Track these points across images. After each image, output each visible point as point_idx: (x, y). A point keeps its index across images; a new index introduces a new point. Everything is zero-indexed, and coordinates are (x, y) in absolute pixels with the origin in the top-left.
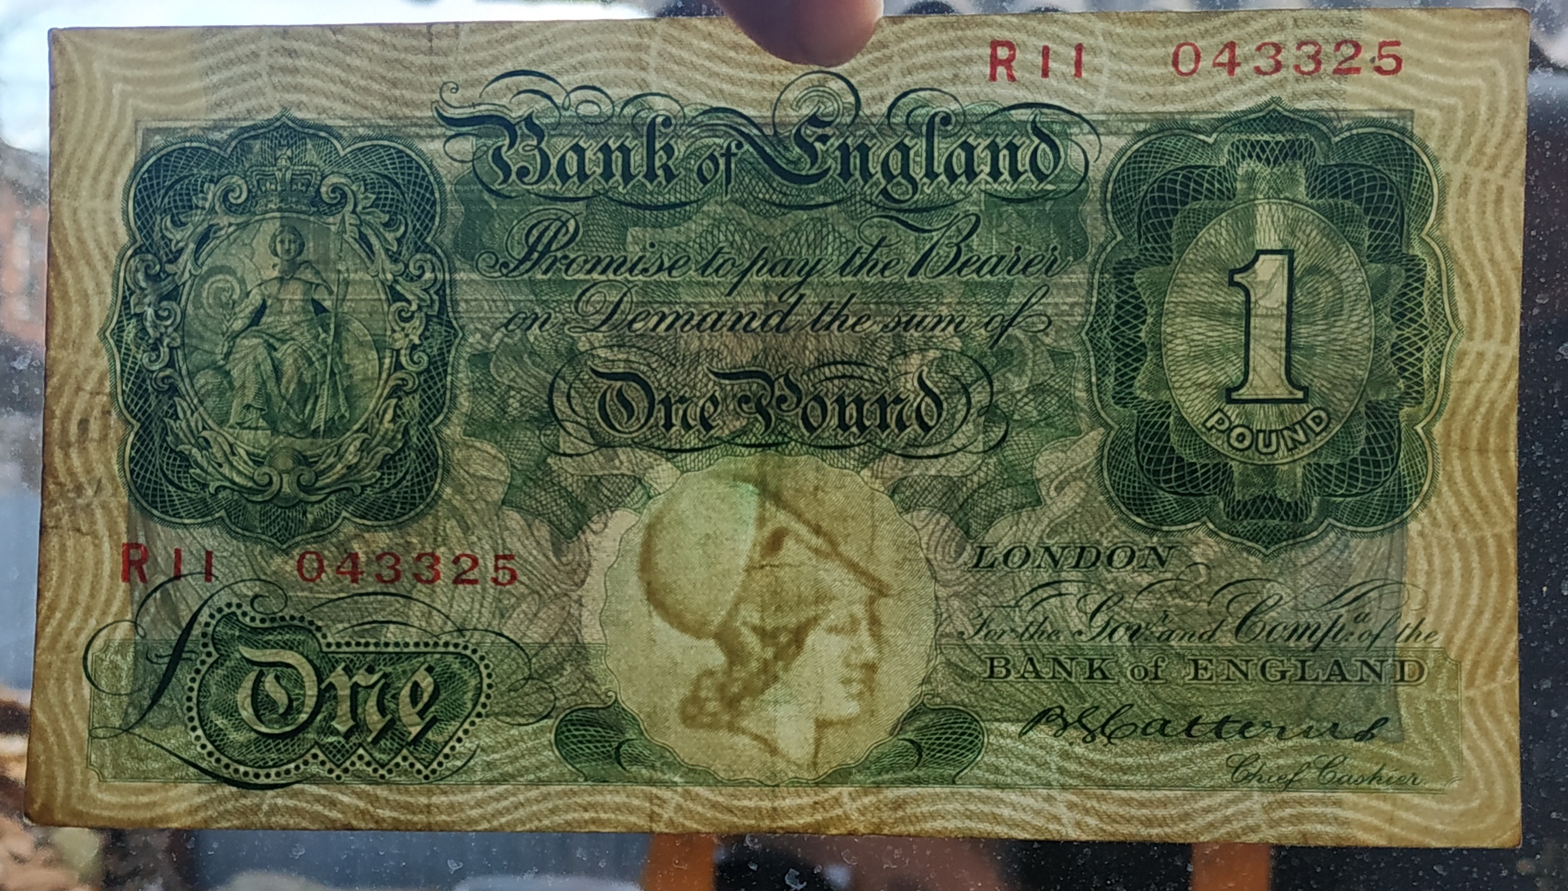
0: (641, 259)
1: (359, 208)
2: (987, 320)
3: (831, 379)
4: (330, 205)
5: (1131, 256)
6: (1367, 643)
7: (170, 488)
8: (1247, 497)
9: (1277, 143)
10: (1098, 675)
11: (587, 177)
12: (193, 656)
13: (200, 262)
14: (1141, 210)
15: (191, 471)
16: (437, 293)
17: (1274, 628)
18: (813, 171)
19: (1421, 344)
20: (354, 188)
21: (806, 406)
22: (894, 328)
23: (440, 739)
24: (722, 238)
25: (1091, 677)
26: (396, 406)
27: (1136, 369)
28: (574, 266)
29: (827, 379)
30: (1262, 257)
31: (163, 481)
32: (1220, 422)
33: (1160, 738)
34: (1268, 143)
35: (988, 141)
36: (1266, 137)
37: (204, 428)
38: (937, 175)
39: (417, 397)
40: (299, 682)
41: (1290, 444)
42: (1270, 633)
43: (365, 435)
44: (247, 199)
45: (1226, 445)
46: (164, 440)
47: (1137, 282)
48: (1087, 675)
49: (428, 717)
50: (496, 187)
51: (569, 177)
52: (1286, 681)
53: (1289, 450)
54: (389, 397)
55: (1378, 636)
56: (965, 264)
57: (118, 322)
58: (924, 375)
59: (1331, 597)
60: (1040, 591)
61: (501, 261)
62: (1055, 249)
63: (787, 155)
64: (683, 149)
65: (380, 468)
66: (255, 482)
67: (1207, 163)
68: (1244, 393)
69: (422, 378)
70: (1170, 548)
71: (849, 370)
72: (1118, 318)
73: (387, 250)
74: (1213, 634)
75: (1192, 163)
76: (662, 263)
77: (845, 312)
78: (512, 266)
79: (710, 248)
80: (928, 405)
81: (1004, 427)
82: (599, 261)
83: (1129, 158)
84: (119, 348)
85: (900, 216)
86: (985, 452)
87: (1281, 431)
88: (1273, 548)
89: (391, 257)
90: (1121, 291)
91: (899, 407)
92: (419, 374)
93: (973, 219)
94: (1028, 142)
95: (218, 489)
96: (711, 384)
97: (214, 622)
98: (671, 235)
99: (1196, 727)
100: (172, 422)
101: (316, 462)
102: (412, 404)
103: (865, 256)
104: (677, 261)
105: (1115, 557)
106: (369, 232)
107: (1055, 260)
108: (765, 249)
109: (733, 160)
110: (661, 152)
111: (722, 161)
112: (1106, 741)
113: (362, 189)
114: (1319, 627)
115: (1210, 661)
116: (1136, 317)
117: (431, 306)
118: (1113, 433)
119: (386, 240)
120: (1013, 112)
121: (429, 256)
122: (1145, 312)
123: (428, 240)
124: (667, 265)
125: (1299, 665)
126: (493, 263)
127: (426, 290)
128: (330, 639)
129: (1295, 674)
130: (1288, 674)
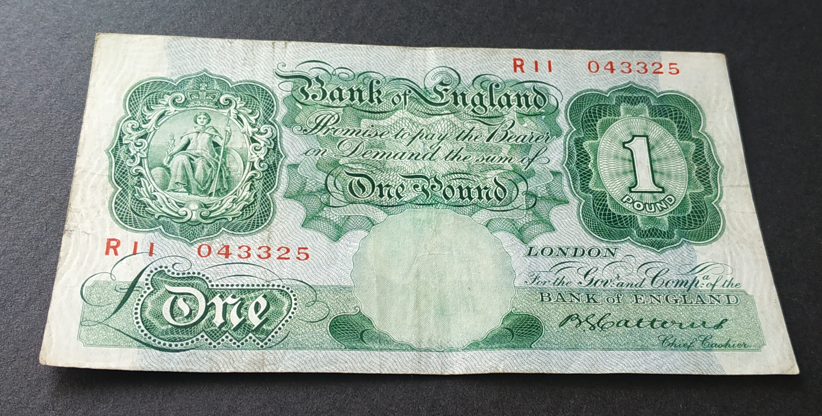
0: (367, 131)
1: (238, 107)
2: (521, 159)
3: (455, 179)
4: (224, 106)
5: (580, 136)
6: (711, 288)
7: (135, 215)
8: (646, 229)
9: (635, 97)
10: (592, 301)
11: (343, 99)
12: (140, 289)
13: (159, 124)
14: (582, 120)
15: (146, 209)
16: (273, 140)
17: (668, 282)
18: (443, 101)
19: (707, 171)
20: (236, 99)
21: (445, 189)
22: (482, 161)
23: (270, 328)
24: (404, 125)
25: (589, 301)
26: (252, 185)
27: (589, 179)
28: (337, 132)
29: (453, 179)
30: (635, 138)
31: (132, 212)
32: (628, 199)
33: (626, 328)
34: (631, 97)
35: (515, 94)
36: (630, 95)
37: (154, 191)
38: (495, 105)
39: (262, 181)
40: (196, 301)
41: (660, 209)
42: (667, 284)
43: (235, 197)
44: (185, 101)
45: (632, 208)
46: (134, 196)
47: (584, 146)
48: (587, 301)
49: (264, 318)
50: (302, 101)
51: (335, 99)
52: (678, 304)
53: (660, 211)
54: (248, 181)
55: (714, 285)
56: (510, 138)
57: (116, 146)
58: (497, 179)
59: (691, 270)
60: (559, 266)
61: (304, 129)
62: (548, 133)
63: (431, 96)
64: (385, 92)
65: (242, 210)
66: (179, 214)
67: (607, 103)
68: (637, 188)
69: (264, 174)
70: (616, 249)
71: (463, 176)
72: (579, 160)
73: (250, 123)
74: (641, 284)
75: (601, 103)
76: (377, 133)
77: (459, 154)
78: (308, 131)
79: (398, 128)
80: (499, 190)
81: (534, 199)
82: (349, 130)
83: (575, 101)
84: (115, 157)
85: (481, 119)
86: (527, 209)
87: (655, 203)
88: (661, 249)
89: (252, 126)
90: (578, 149)
91: (487, 191)
92: (263, 172)
93: (512, 121)
94: (532, 94)
95: (159, 217)
96: (400, 180)
97: (152, 274)
98: (381, 122)
99: (641, 324)
100: (138, 188)
101: (210, 207)
102: (259, 185)
103: (466, 134)
104: (383, 133)
105: (591, 253)
106: (241, 116)
107: (549, 137)
108: (422, 130)
109: (407, 97)
110: (376, 93)
111: (402, 97)
112: (600, 329)
113: (240, 100)
114: (687, 282)
115: (642, 295)
116: (586, 159)
117: (270, 145)
118: (582, 204)
119: (250, 120)
120: (525, 84)
121: (270, 126)
122: (590, 158)
123: (270, 120)
124: (379, 134)
125: (682, 297)
126: (300, 129)
127: (268, 139)
128: (213, 283)
129: (682, 301)
130: (678, 301)
